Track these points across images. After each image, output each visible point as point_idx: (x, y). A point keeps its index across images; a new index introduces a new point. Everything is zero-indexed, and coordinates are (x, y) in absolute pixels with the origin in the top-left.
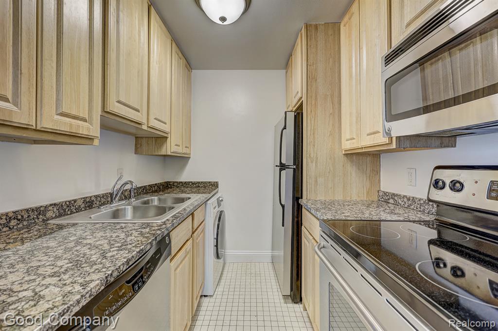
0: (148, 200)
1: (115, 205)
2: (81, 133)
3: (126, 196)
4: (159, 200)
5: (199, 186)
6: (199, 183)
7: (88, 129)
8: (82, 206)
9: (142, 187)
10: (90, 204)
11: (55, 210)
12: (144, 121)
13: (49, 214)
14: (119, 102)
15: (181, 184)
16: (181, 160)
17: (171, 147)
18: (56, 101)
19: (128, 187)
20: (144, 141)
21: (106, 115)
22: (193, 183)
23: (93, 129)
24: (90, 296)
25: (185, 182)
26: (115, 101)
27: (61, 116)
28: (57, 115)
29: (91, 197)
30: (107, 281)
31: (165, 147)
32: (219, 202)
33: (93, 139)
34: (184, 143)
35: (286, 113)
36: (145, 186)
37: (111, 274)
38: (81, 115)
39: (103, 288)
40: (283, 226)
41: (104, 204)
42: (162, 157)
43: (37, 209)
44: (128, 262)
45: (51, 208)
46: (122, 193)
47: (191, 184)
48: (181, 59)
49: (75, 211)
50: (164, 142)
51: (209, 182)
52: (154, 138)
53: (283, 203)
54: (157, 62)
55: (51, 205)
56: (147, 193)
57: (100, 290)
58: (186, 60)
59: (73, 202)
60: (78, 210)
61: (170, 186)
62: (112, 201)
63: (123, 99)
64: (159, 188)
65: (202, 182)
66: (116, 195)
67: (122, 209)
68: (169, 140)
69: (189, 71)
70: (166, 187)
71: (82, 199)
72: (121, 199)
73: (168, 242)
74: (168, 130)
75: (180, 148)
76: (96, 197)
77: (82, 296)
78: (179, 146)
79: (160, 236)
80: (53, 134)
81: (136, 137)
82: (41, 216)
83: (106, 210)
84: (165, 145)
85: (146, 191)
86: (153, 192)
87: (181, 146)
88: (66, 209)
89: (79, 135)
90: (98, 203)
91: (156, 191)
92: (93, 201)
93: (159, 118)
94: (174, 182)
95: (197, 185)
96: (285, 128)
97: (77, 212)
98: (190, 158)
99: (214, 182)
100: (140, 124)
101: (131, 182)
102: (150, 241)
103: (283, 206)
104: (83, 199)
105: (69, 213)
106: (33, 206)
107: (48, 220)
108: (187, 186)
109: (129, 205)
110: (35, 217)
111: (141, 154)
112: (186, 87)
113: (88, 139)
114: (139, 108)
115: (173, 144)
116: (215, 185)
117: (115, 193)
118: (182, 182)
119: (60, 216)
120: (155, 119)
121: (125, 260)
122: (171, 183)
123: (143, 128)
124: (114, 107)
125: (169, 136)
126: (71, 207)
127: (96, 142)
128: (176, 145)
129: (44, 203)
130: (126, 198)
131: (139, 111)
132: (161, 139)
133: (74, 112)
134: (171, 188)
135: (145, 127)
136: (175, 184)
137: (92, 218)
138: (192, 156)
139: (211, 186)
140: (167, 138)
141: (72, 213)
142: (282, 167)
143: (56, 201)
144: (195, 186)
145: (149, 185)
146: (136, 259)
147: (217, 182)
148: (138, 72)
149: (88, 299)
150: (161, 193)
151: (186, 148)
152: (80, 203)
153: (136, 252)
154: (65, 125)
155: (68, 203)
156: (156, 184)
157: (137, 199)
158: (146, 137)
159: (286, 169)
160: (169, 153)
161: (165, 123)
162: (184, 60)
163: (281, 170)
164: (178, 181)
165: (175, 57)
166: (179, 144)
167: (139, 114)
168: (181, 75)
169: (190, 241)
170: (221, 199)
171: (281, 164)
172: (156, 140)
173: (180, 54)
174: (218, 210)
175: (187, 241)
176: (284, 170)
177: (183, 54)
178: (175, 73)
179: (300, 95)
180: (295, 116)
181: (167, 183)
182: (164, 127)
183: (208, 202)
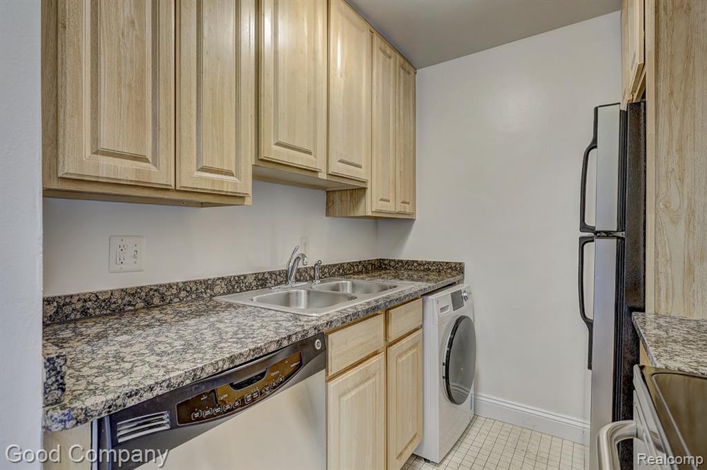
0: (338, 285)
1: (290, 287)
2: (225, 190)
3: (305, 275)
4: (353, 285)
5: (428, 269)
6: (429, 263)
7: (235, 184)
8: (253, 284)
9: (338, 264)
10: (262, 281)
11: (223, 285)
12: (321, 166)
13: (217, 289)
14: (278, 144)
15: (400, 264)
16: (399, 223)
17: (373, 204)
18: (197, 155)
20: (337, 196)
21: (261, 164)
22: (420, 264)
23: (243, 183)
24: (168, 387)
25: (407, 262)
26: (273, 142)
27: (202, 171)
28: (198, 170)
29: (264, 273)
30: (195, 375)
31: (362, 205)
32: (457, 300)
33: (244, 197)
34: (399, 196)
35: (596, 110)
36: (341, 264)
37: (203, 369)
38: (226, 168)
39: (188, 382)
40: (590, 367)
41: (278, 284)
43: (205, 281)
44: (232, 359)
45: (218, 282)
47: (415, 264)
48: (390, 57)
49: (245, 289)
50: (362, 197)
51: (447, 263)
52: (349, 192)
53: (589, 315)
54: (341, 75)
55: (219, 279)
57: (184, 384)
58: (403, 57)
59: (242, 278)
60: (249, 288)
61: (383, 266)
62: (287, 280)
63: (282, 140)
64: (366, 269)
65: (434, 262)
66: (292, 273)
67: (294, 293)
68: (368, 192)
69: (409, 73)
70: (378, 267)
71: (253, 274)
72: (297, 280)
73: (318, 348)
74: (363, 177)
75: (391, 203)
76: (271, 273)
77: (157, 383)
78: (389, 201)
79: (300, 335)
80: (196, 194)
81: (327, 192)
82: (209, 291)
83: (278, 291)
84: (363, 201)
85: (343, 271)
86: (354, 273)
88: (235, 284)
89: (224, 193)
90: (273, 282)
91: (360, 272)
92: (267, 278)
93: (346, 159)
94: (390, 261)
95: (426, 266)
96: (594, 145)
97: (247, 290)
98: (414, 220)
99: (456, 263)
100: (316, 172)
101: (303, 256)
102: (277, 339)
103: (590, 324)
104: (254, 276)
105: (238, 290)
106: (202, 278)
107: (216, 295)
108: (410, 267)
110: (203, 290)
111: (334, 216)
112: (401, 102)
113: (235, 198)
114: (311, 149)
115: (374, 200)
116: (458, 269)
117: (290, 270)
118: (402, 261)
119: (229, 292)
120: (340, 161)
121: (228, 356)
122: (386, 262)
123: (319, 177)
124: (272, 151)
125: (368, 187)
126: (240, 283)
127: (248, 201)
128: (381, 200)
129: (212, 277)
131: (309, 153)
132: (357, 192)
133: (216, 166)
134: (386, 269)
135: (322, 176)
136: (392, 263)
137: (254, 300)
138: (417, 217)
139: (449, 271)
140: (365, 189)
141: (241, 290)
142: (589, 235)
143: (224, 275)
144: (422, 268)
145: (348, 263)
146: (248, 359)
147: (460, 264)
148: (308, 97)
149: (166, 389)
150: (364, 276)
151: (404, 205)
152: (251, 279)
153: (248, 349)
154: (207, 181)
155: (237, 278)
156: (360, 262)
157: (322, 282)
158: (339, 191)
159: (597, 240)
160: (369, 214)
161: (360, 167)
162: (398, 56)
163: (583, 242)
164: (397, 258)
165: (379, 57)
166: (387, 198)
167: (311, 157)
168: (392, 83)
169: (381, 356)
170: (465, 295)
171: (584, 227)
172: (351, 194)
173: (389, 50)
174: (452, 314)
175: (375, 354)
176: (593, 241)
177: (395, 48)
178: (378, 84)
179: (639, 61)
180: (623, 115)
181: (381, 261)
182: (360, 174)
183: (430, 297)
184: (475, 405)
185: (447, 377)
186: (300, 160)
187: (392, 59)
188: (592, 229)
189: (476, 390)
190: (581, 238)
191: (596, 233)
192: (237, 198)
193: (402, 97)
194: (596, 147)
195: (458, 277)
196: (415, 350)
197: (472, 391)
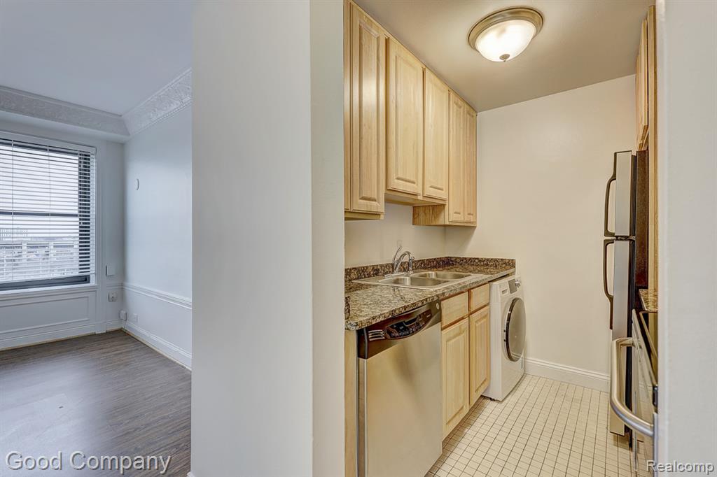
0: (426, 274)
1: (396, 275)
2: (373, 211)
3: (405, 268)
4: (437, 275)
5: (487, 265)
6: (488, 260)
7: (377, 207)
8: (372, 273)
9: (421, 260)
10: (377, 271)
11: (356, 273)
12: (420, 191)
13: (352, 276)
14: (398, 179)
15: (465, 261)
16: (466, 229)
17: (450, 216)
19: (406, 259)
20: (421, 211)
21: (389, 192)
22: (480, 260)
23: (379, 206)
24: (384, 317)
25: (470, 259)
26: (395, 178)
27: (362, 199)
28: (360, 199)
29: (378, 266)
31: (442, 216)
32: (513, 286)
33: (379, 215)
34: (466, 209)
35: (615, 154)
38: (372, 196)
40: (611, 328)
41: (386, 273)
42: (442, 227)
46: (401, 265)
47: (477, 261)
49: (367, 276)
50: (440, 212)
51: (502, 260)
52: (431, 207)
53: (611, 293)
55: (353, 268)
56: (425, 268)
58: (469, 105)
59: (366, 268)
60: (369, 275)
61: (451, 262)
62: (393, 271)
63: (400, 176)
64: (439, 264)
65: (492, 259)
66: (397, 266)
67: (401, 279)
68: (446, 207)
69: (473, 116)
70: (446, 263)
71: (371, 266)
72: (400, 271)
73: (438, 308)
74: (444, 197)
75: (462, 215)
76: (381, 266)
78: (459, 213)
80: (358, 214)
81: (414, 207)
83: (390, 277)
84: (443, 214)
85: (424, 265)
87: (462, 213)
88: (362, 273)
89: (372, 213)
90: (383, 271)
91: (435, 267)
92: (379, 269)
93: (435, 185)
94: (456, 258)
95: (485, 262)
97: (369, 277)
98: (475, 227)
99: (509, 260)
100: (416, 195)
101: (409, 253)
103: (611, 299)
107: (352, 280)
108: (472, 263)
109: (407, 276)
111: (419, 224)
113: (375, 215)
114: (415, 180)
115: (451, 212)
116: (511, 264)
117: (396, 264)
118: (466, 258)
119: (358, 278)
120: (431, 187)
122: (453, 259)
124: (396, 184)
125: (447, 204)
126: (364, 272)
127: (382, 217)
128: (454, 213)
130: (405, 271)
131: (414, 183)
132: (436, 208)
133: (369, 195)
134: (453, 264)
135: (420, 198)
136: (458, 260)
138: (478, 225)
139: (504, 265)
140: (444, 205)
141: (365, 277)
142: (611, 238)
143: (356, 266)
144: (482, 263)
147: (512, 260)
150: (441, 269)
151: (469, 216)
152: (370, 270)
155: (363, 268)
156: (435, 259)
157: (414, 272)
158: (423, 206)
159: (615, 242)
160: (447, 223)
161: (442, 190)
162: (466, 105)
163: (607, 243)
164: (462, 257)
165: (454, 107)
166: (459, 211)
167: (415, 185)
168: (462, 126)
169: (466, 321)
170: (517, 282)
171: (607, 233)
172: (433, 209)
173: (460, 102)
174: (509, 296)
175: (462, 318)
176: (613, 243)
177: (463, 100)
178: (453, 128)
179: (644, 123)
180: (634, 158)
181: (449, 259)
182: (442, 195)
183: (495, 283)
184: (524, 365)
185: (507, 340)
186: (409, 188)
187: (462, 109)
188: (612, 235)
189: (525, 355)
190: (605, 241)
191: (617, 237)
192: (377, 214)
193: (468, 135)
194: (615, 179)
195: (512, 270)
196: (485, 320)
197: (522, 356)
